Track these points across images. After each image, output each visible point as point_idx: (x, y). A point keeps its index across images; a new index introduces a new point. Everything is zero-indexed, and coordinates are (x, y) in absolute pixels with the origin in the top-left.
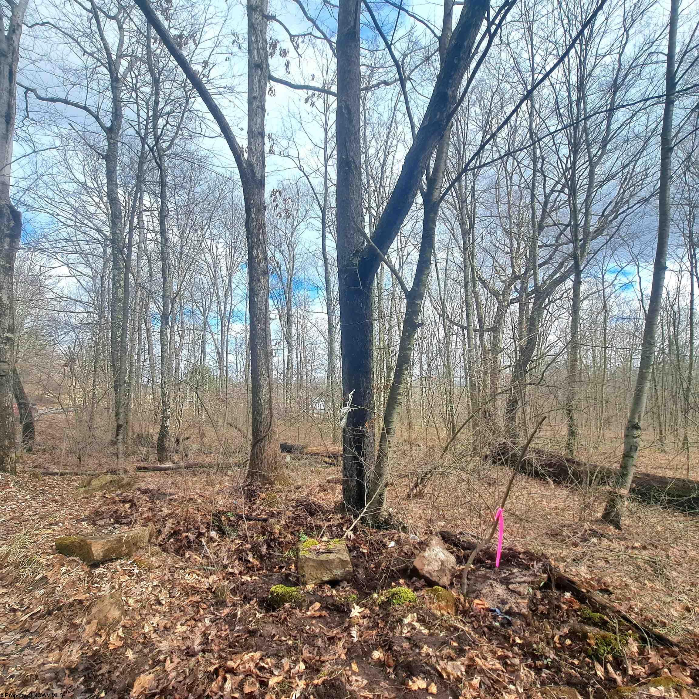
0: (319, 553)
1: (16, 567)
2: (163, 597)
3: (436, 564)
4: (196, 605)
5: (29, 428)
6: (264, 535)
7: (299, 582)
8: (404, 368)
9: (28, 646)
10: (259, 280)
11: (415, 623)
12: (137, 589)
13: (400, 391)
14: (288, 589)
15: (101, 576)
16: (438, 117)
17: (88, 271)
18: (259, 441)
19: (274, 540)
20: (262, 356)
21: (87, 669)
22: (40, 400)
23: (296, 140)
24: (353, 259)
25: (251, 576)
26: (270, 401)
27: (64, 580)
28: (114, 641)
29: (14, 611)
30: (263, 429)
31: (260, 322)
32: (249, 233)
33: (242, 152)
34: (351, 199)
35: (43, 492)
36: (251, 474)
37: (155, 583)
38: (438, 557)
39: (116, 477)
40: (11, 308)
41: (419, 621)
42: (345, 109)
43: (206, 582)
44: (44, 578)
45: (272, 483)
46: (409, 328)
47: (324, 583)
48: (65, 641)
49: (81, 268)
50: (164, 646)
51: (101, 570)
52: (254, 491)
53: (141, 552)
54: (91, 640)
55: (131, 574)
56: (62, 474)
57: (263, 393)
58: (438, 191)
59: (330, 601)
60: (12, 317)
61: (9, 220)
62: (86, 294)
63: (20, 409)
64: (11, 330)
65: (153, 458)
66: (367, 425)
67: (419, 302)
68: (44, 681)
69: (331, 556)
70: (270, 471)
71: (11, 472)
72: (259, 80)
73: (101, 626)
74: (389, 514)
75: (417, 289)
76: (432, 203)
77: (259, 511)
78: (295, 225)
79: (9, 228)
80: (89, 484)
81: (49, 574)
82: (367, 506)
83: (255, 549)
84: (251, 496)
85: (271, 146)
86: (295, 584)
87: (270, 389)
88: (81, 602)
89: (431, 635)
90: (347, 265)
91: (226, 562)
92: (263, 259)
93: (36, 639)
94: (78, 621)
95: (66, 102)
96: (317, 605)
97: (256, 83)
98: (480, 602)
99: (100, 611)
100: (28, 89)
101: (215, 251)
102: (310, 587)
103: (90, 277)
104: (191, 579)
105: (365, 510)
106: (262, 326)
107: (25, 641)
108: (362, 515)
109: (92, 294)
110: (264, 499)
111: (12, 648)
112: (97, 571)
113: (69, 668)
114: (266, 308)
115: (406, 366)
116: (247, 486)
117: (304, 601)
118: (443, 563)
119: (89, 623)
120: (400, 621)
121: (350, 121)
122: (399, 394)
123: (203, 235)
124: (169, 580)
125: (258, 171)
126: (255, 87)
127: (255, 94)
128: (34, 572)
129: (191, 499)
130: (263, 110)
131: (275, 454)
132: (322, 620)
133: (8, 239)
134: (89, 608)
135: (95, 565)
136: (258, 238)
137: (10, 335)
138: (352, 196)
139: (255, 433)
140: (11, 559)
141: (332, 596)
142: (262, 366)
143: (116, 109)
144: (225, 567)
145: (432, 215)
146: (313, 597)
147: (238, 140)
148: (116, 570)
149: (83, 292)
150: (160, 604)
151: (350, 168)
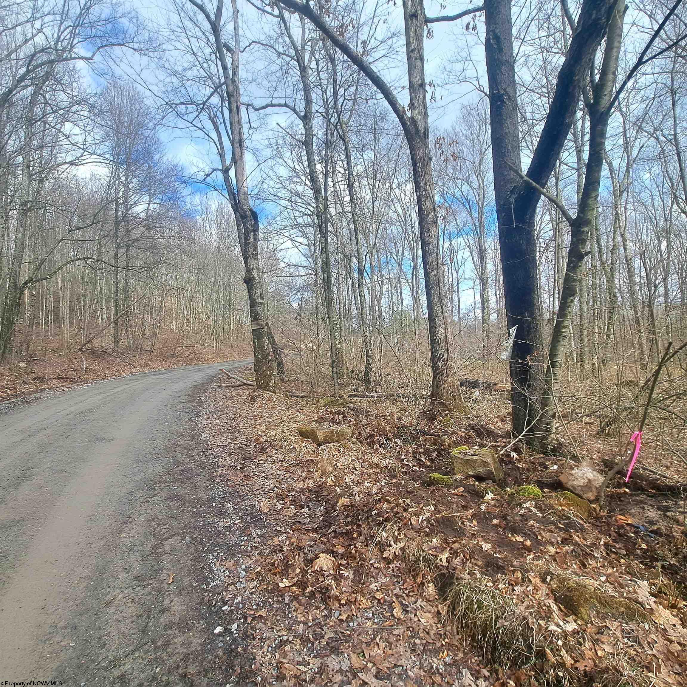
0: (466, 454)
1: (281, 441)
2: (357, 466)
3: (583, 481)
4: (376, 474)
5: (280, 364)
6: (435, 444)
7: (451, 472)
8: (569, 300)
9: (289, 478)
10: (429, 231)
11: (532, 508)
12: (342, 460)
13: (566, 324)
14: (442, 476)
15: (323, 450)
16: (594, 17)
17: (305, 241)
18: (437, 374)
19: (444, 450)
20: (437, 299)
21: (316, 492)
22: (285, 346)
23: (472, 58)
24: (510, 197)
25: (419, 468)
26: (446, 339)
27: (304, 450)
28: (330, 482)
29: (282, 461)
30: (441, 365)
31: (432, 269)
32: (417, 187)
33: (404, 112)
34: (506, 134)
35: (292, 406)
36: (433, 403)
37: (353, 458)
38: (585, 475)
39: (334, 399)
40: (260, 282)
41: (536, 507)
42: (493, 39)
43: (384, 463)
44: (294, 447)
45: (451, 410)
46: (573, 259)
47: (470, 476)
48: (306, 478)
49: (300, 240)
50: (356, 489)
51: (323, 447)
52: (435, 415)
53: (346, 441)
54: (318, 480)
55: (339, 451)
56: (302, 397)
57: (439, 332)
58: (607, 98)
59: (472, 488)
60: (262, 289)
61: (251, 220)
62: (305, 259)
63: (274, 351)
64: (262, 297)
65: (362, 389)
66: (528, 358)
67: (586, 229)
68: (297, 492)
69: (475, 458)
70: (449, 400)
71: (273, 392)
72: (416, 30)
73: (323, 473)
74: (560, 444)
75: (582, 215)
76: (599, 114)
77: (436, 430)
78: (484, 150)
79: (252, 226)
80: (318, 402)
81: (296, 446)
82: (526, 430)
83: (427, 452)
84: (432, 418)
85: (433, 93)
86: (446, 474)
87: (446, 329)
88: (312, 461)
89: (543, 517)
90: (504, 205)
91: (403, 457)
92: (431, 210)
93: (292, 475)
94: (312, 470)
95: (272, 105)
96: (462, 489)
97: (412, 35)
98: (624, 518)
99: (322, 466)
100: (248, 105)
101: (403, 199)
102: (458, 477)
103: (306, 245)
104: (375, 460)
105: (523, 433)
106: (435, 272)
107: (288, 475)
108: (520, 437)
109: (310, 259)
110: (441, 421)
111: (282, 477)
112: (321, 448)
113: (308, 489)
114: (437, 255)
115: (572, 298)
116: (429, 411)
117: (452, 485)
118: (589, 481)
119: (317, 471)
120: (520, 505)
121: (500, 50)
122: (564, 327)
123: (391, 186)
124: (361, 458)
125: (421, 124)
126: (411, 39)
127: (412, 47)
128: (289, 444)
129: (383, 416)
130: (422, 59)
131: (453, 386)
132: (463, 498)
133: (252, 233)
134: (317, 464)
135: (320, 445)
136: (426, 190)
137: (262, 301)
138: (507, 131)
139: (435, 367)
140: (278, 437)
141: (474, 485)
142: (437, 309)
143: (307, 97)
144: (403, 460)
145: (599, 127)
146: (460, 484)
147: (400, 101)
148: (331, 448)
149: (303, 258)
150: (356, 469)
151: (503, 102)
